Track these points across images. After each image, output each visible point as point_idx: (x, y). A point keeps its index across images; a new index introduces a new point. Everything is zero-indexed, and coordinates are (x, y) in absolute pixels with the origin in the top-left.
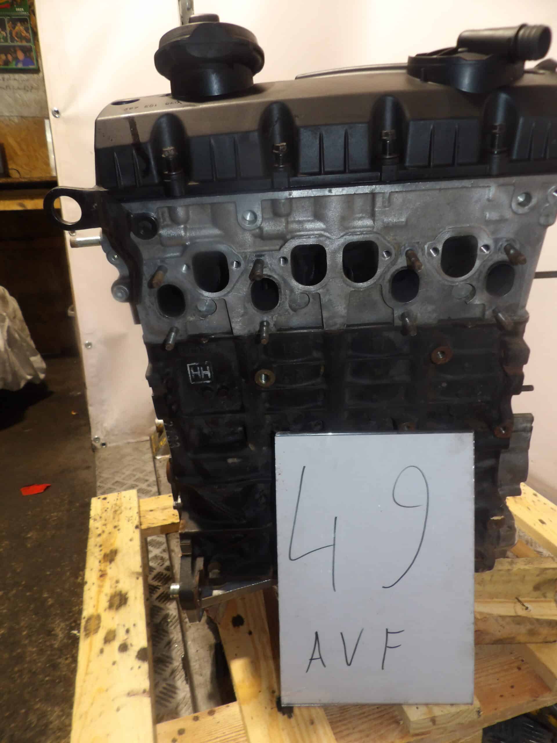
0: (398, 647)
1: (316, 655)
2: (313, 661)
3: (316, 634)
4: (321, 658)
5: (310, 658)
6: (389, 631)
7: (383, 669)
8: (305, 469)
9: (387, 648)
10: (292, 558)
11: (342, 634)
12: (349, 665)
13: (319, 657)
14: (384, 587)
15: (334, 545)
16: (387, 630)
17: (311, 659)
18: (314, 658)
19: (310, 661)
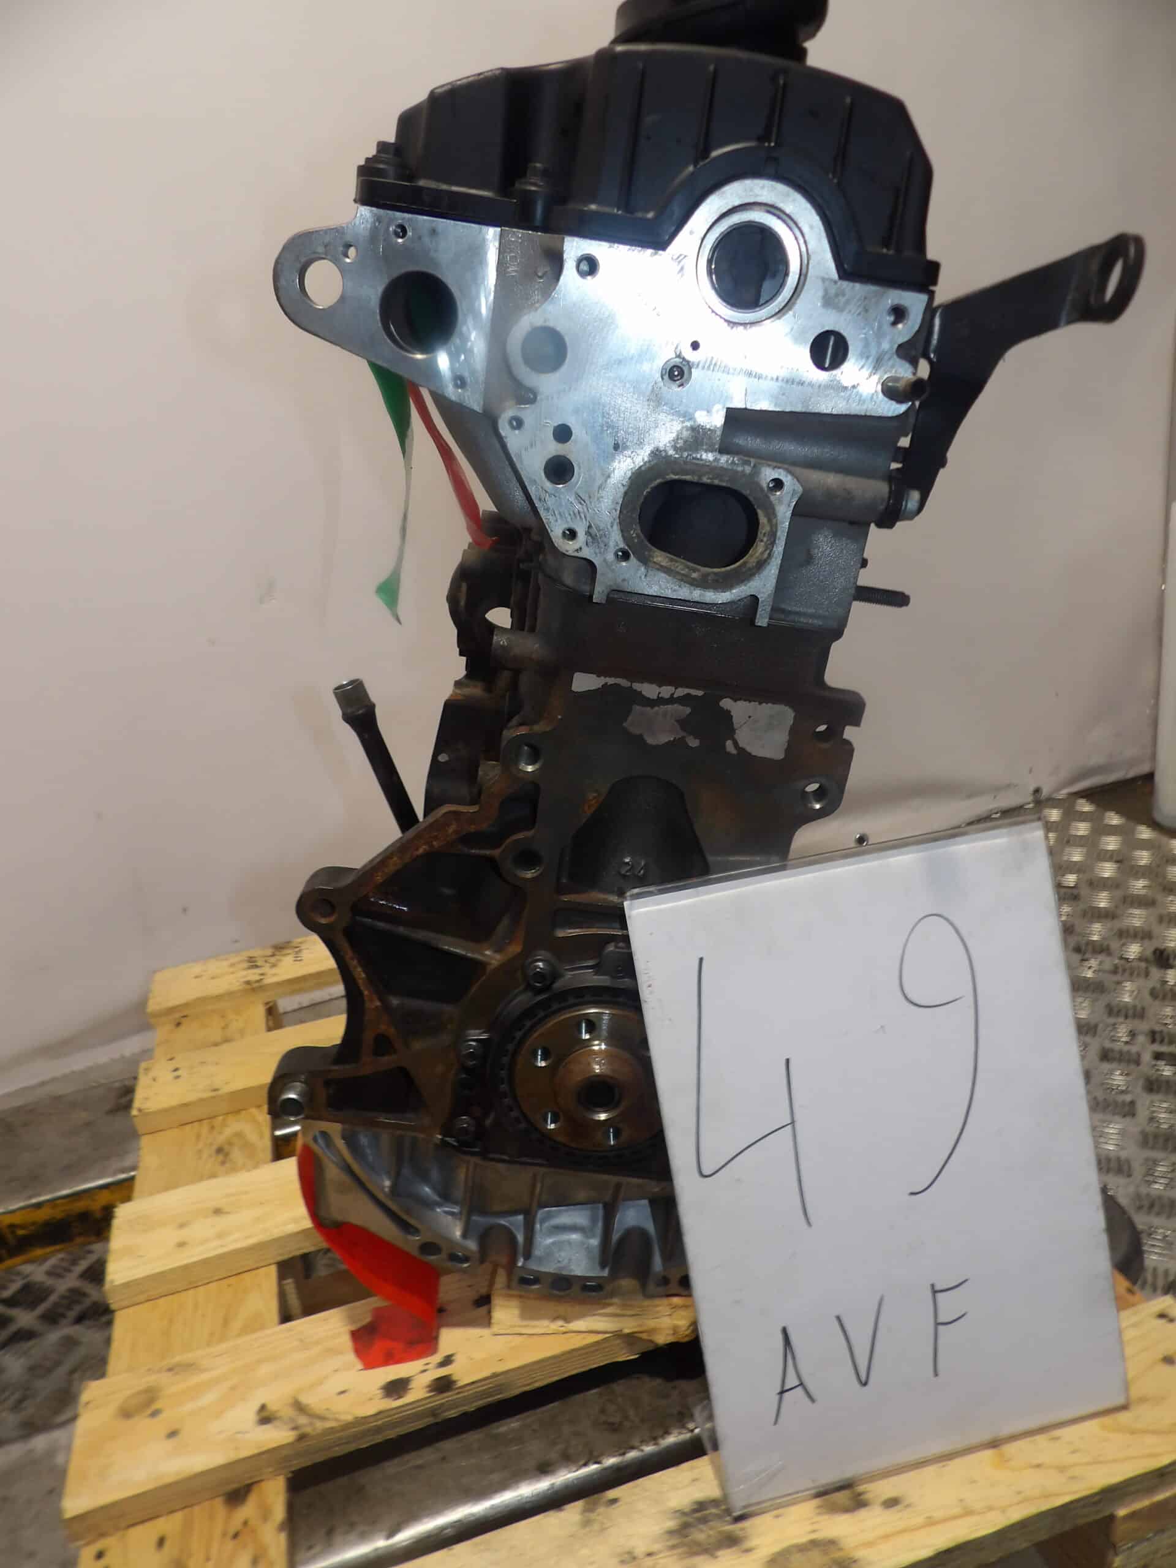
0: (961, 1320)
1: (792, 1381)
2: (786, 1395)
3: (784, 1331)
4: (801, 1384)
5: (779, 1390)
6: (937, 1288)
7: (936, 1375)
8: (705, 962)
9: (941, 1328)
10: (706, 1171)
11: (838, 1318)
12: (865, 1383)
13: (797, 1383)
14: (912, 1194)
15: (793, 1123)
16: (933, 1286)
17: (782, 1392)
18: (787, 1387)
19: (777, 1397)
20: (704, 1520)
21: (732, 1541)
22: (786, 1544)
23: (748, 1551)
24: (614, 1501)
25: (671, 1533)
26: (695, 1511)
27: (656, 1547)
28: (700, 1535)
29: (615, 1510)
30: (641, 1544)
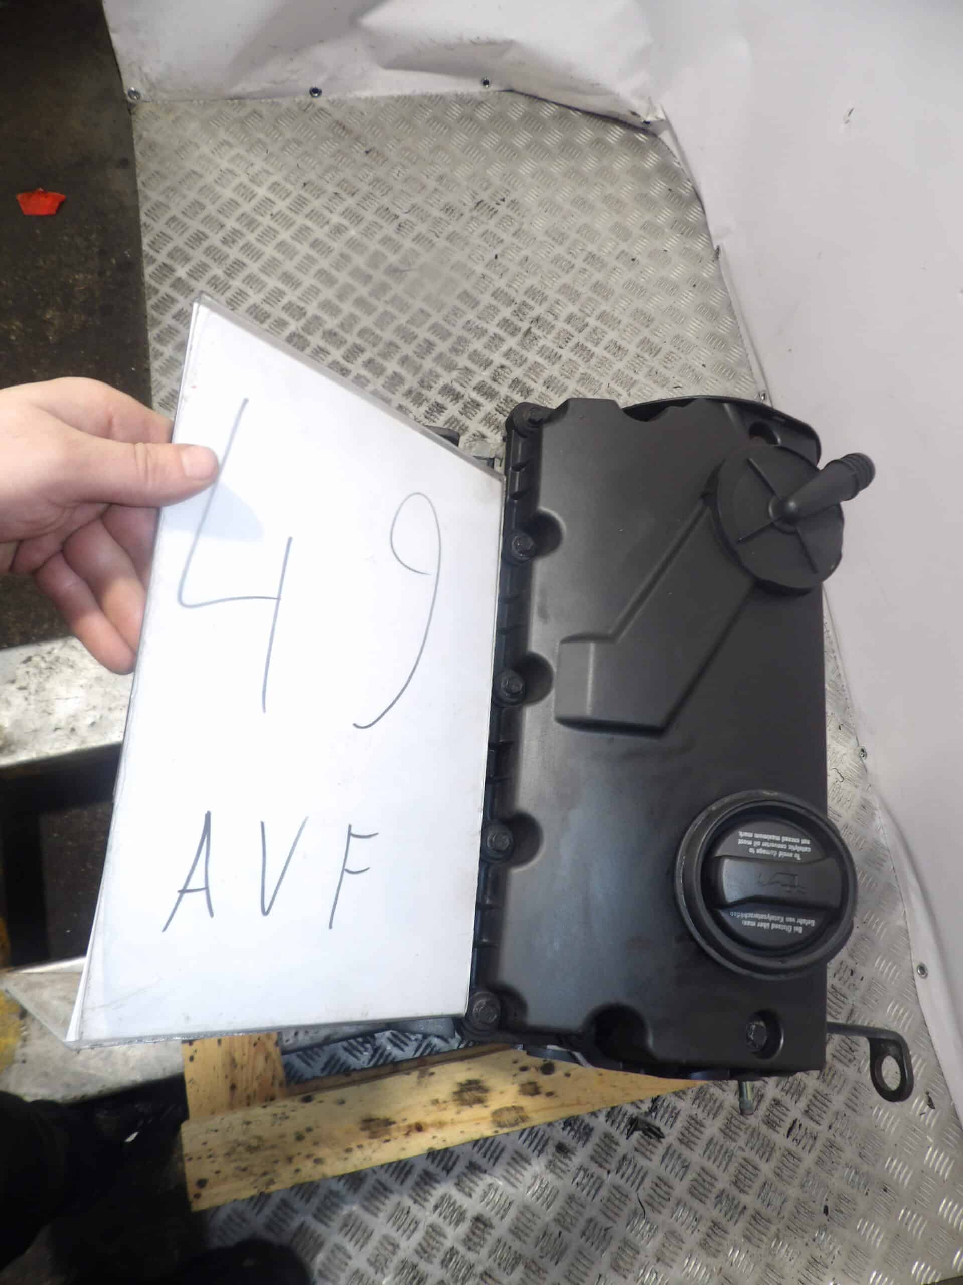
0: (364, 874)
1: (197, 882)
2: (186, 895)
3: (207, 818)
4: (206, 888)
5: (181, 888)
6: (353, 831)
7: (330, 927)
8: (248, 405)
9: (345, 874)
10: (186, 599)
11: (262, 824)
12: (265, 913)
13: (203, 886)
14: (355, 725)
15: (278, 598)
17: (183, 892)
18: (189, 888)
19: (178, 895)
20: (470, 1090)
21: (480, 1101)
22: (502, 1106)
23: (486, 1107)
24: (432, 1074)
25: (455, 1093)
26: (466, 1084)
27: (448, 1100)
28: (467, 1096)
29: (434, 1078)
30: (441, 1097)
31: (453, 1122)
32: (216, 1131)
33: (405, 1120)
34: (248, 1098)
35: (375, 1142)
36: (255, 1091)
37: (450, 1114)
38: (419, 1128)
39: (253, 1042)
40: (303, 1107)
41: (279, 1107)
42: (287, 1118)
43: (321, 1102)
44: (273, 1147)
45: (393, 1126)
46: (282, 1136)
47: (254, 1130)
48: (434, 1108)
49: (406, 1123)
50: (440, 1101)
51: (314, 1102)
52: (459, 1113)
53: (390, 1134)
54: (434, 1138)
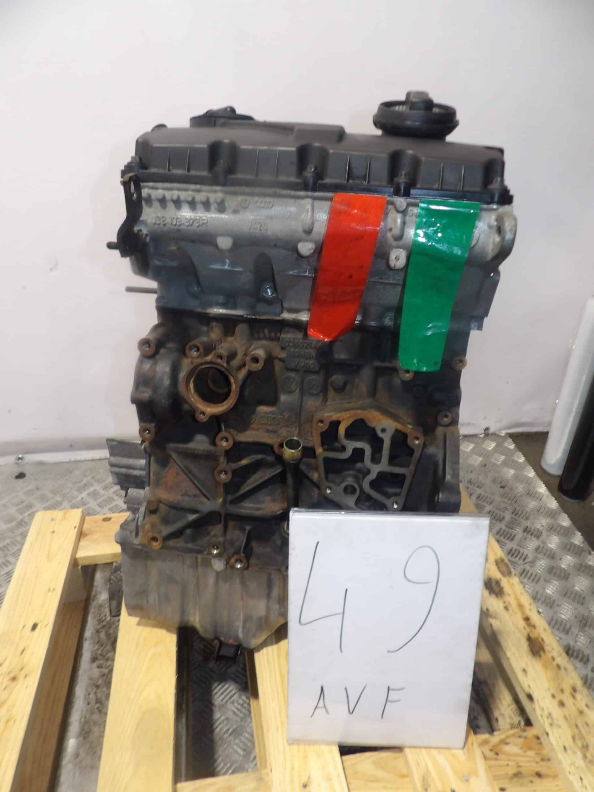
0: (398, 702)
1: (321, 705)
3: (322, 688)
4: (325, 707)
8: (319, 544)
9: (388, 702)
10: (302, 621)
11: (346, 688)
12: (351, 713)
14: (389, 652)
15: (343, 613)
16: (389, 688)
17: (316, 708)
21: (498, 583)
23: (500, 580)
25: (497, 596)
27: (502, 601)
28: (497, 590)
30: (501, 605)
31: (517, 598)
32: (581, 779)
33: (524, 628)
34: (543, 760)
35: (547, 648)
36: (537, 754)
37: (510, 599)
38: (527, 619)
39: (495, 756)
40: (538, 701)
41: (544, 721)
42: (550, 714)
43: (529, 687)
44: (577, 726)
45: (531, 635)
46: (566, 718)
47: (569, 742)
48: (510, 609)
49: (526, 626)
50: (505, 605)
51: (531, 693)
52: (509, 595)
53: (537, 639)
54: (530, 610)
